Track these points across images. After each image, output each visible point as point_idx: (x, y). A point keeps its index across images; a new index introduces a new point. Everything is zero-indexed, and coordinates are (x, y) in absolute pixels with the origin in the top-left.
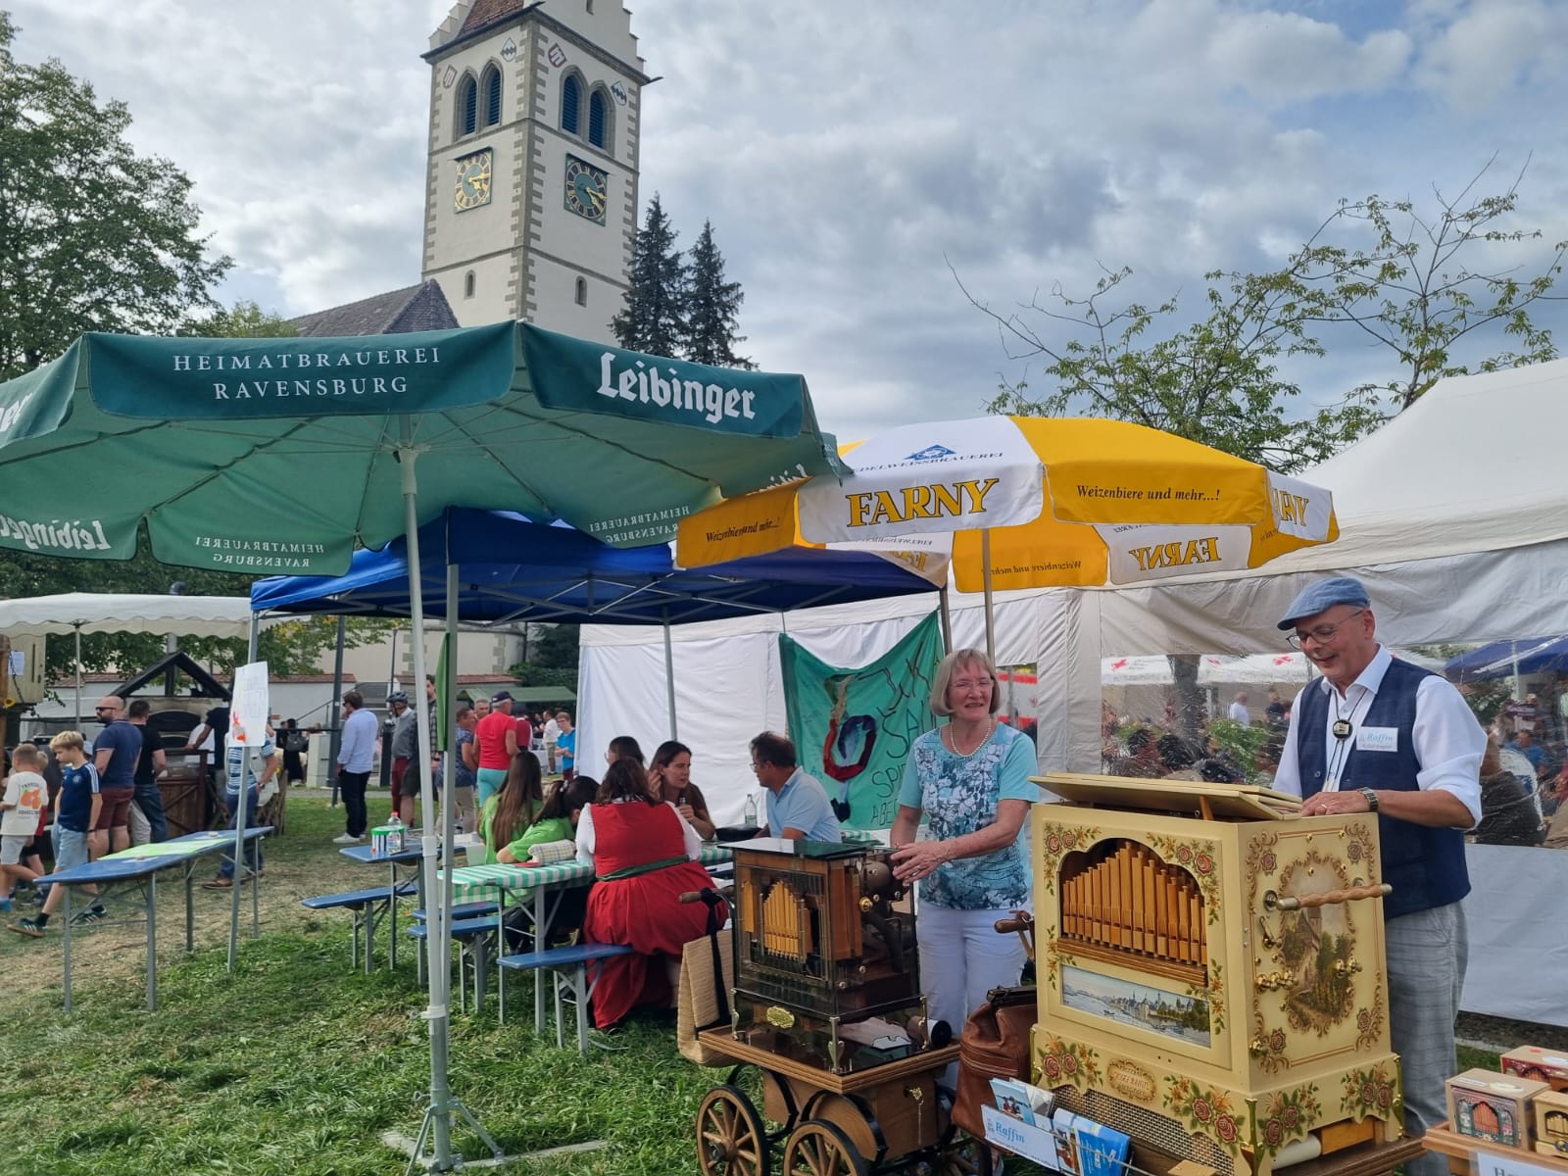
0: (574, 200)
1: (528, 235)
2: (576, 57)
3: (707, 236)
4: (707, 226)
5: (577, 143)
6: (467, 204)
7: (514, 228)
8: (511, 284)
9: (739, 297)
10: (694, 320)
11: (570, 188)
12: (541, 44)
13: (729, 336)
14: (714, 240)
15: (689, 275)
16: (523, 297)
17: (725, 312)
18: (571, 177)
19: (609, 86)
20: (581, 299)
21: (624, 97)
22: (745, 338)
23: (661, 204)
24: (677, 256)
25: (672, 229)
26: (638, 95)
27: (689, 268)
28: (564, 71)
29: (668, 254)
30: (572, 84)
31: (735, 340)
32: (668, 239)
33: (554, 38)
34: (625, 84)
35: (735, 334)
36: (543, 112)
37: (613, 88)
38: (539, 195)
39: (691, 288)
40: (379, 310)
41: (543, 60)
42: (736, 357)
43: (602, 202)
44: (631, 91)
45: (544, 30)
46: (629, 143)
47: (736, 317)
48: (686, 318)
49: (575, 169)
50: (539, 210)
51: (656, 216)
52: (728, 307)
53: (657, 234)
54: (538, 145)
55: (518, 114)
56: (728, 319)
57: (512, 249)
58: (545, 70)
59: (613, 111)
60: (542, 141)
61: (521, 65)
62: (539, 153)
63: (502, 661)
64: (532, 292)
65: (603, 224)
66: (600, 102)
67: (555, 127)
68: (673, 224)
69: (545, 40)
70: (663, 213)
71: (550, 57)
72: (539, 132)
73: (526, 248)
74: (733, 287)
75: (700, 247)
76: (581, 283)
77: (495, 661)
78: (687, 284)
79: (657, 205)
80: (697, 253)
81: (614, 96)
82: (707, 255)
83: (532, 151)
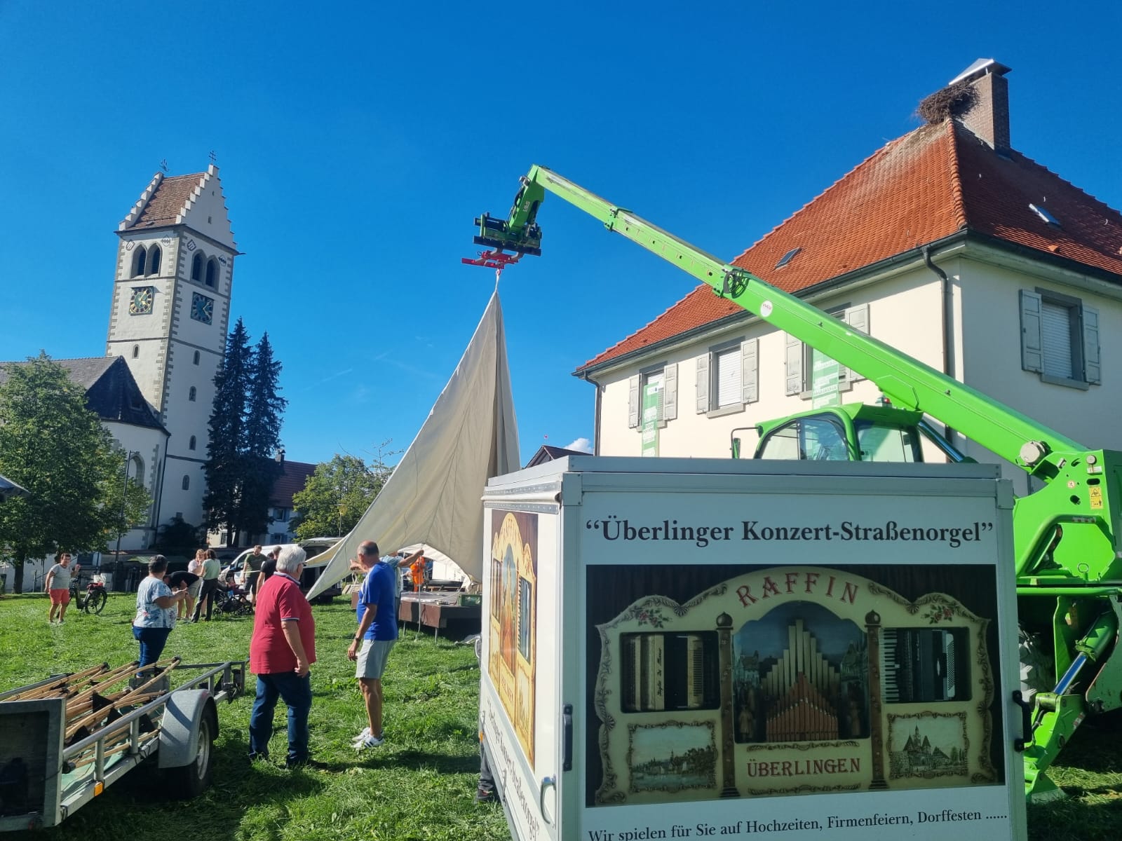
0: (196, 314)
1: (171, 332)
2: (201, 245)
3: (265, 338)
4: (266, 333)
5: (199, 286)
6: (137, 312)
7: (163, 328)
8: (159, 355)
9: (280, 368)
10: (256, 378)
11: (194, 308)
12: (184, 241)
13: (274, 386)
14: (268, 340)
15: (254, 356)
16: (167, 362)
17: (272, 375)
18: (194, 303)
19: (217, 257)
20: (196, 361)
21: (225, 262)
22: (282, 388)
23: (243, 321)
24: (249, 347)
25: (247, 335)
26: (232, 260)
27: (255, 353)
28: (195, 253)
29: (245, 346)
30: (198, 259)
31: (277, 388)
32: (246, 340)
33: (190, 237)
34: (226, 255)
35: (277, 385)
36: (183, 273)
37: (219, 258)
38: (178, 313)
39: (256, 363)
40: (89, 368)
41: (184, 248)
42: (277, 396)
43: (210, 314)
44: (229, 259)
45: (186, 234)
46: (226, 284)
47: (277, 378)
48: (252, 377)
49: (198, 299)
50: (178, 320)
51: (240, 328)
52: (274, 373)
53: (239, 336)
54: (179, 289)
55: (169, 273)
56: (274, 379)
57: (162, 338)
58: (185, 253)
59: (219, 269)
60: (181, 286)
61: (172, 250)
62: (179, 293)
63: (146, 543)
64: (171, 360)
65: (210, 324)
66: (212, 267)
67: (189, 279)
68: (248, 331)
69: (186, 238)
70: (243, 326)
71: (188, 246)
72: (180, 282)
73: (172, 338)
74: (277, 363)
75: (261, 344)
76: (197, 355)
77: (143, 543)
78: (254, 360)
79: (240, 322)
80: (259, 346)
81: (219, 261)
82: (265, 348)
83: (176, 292)
